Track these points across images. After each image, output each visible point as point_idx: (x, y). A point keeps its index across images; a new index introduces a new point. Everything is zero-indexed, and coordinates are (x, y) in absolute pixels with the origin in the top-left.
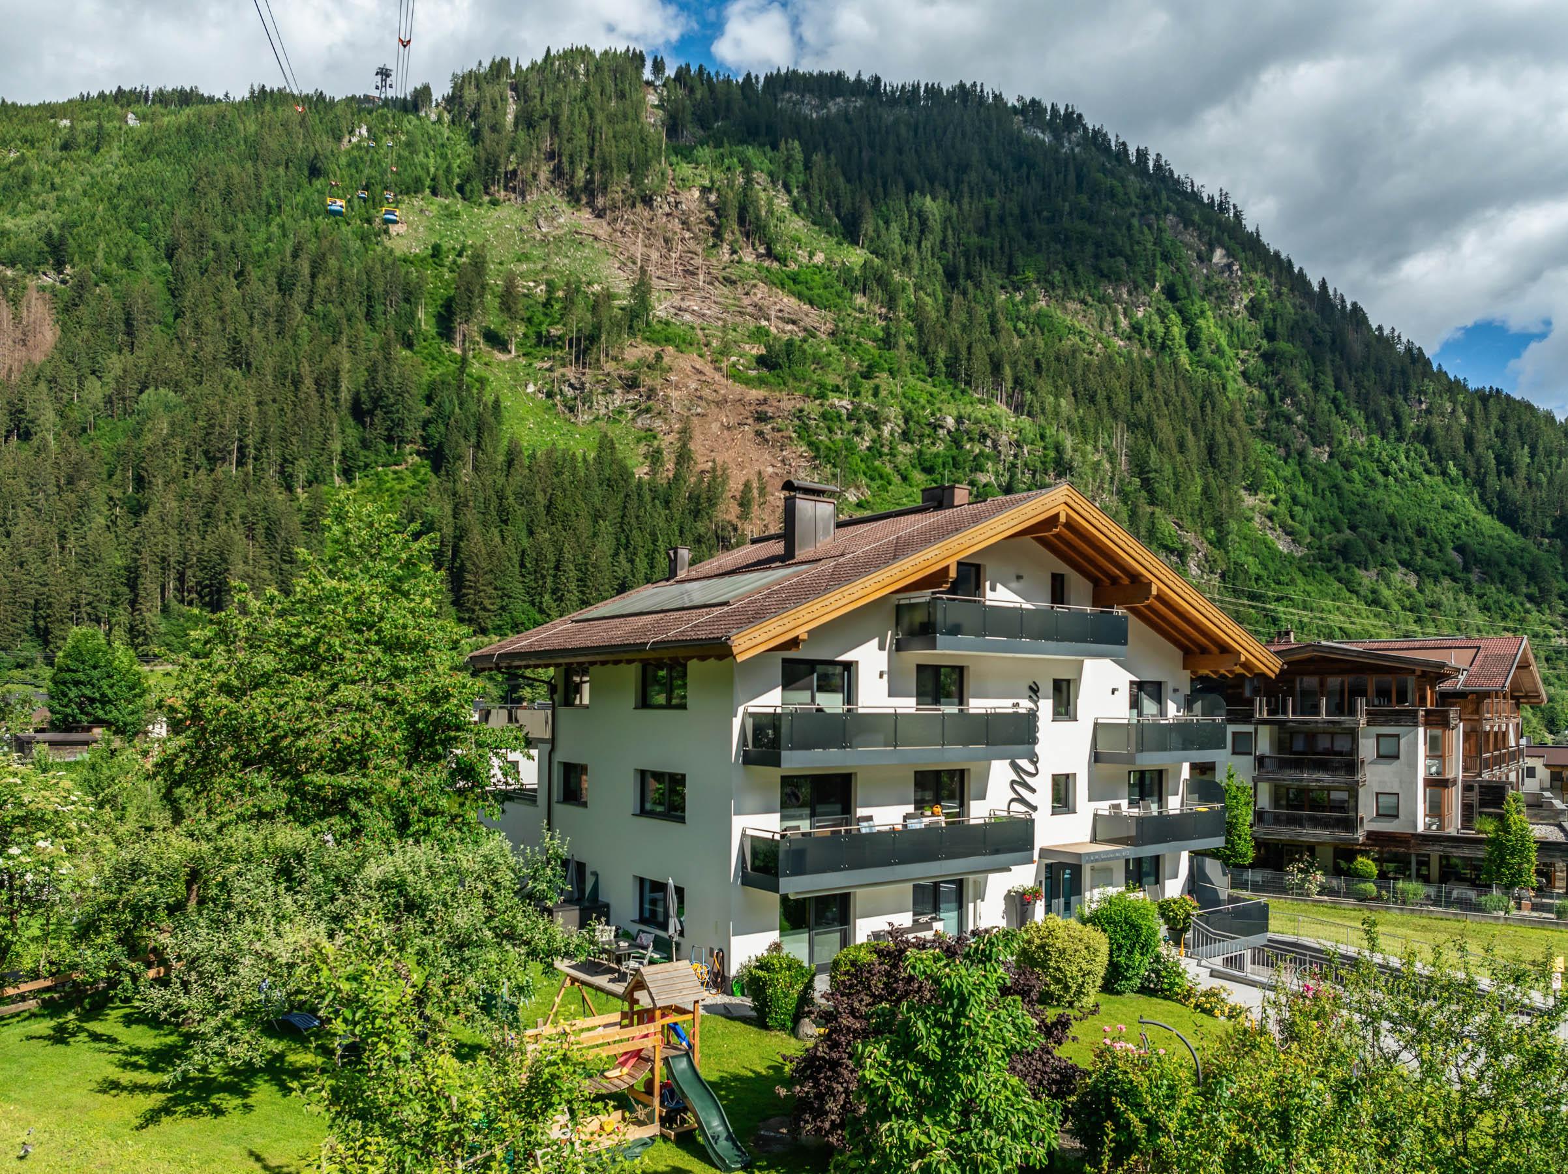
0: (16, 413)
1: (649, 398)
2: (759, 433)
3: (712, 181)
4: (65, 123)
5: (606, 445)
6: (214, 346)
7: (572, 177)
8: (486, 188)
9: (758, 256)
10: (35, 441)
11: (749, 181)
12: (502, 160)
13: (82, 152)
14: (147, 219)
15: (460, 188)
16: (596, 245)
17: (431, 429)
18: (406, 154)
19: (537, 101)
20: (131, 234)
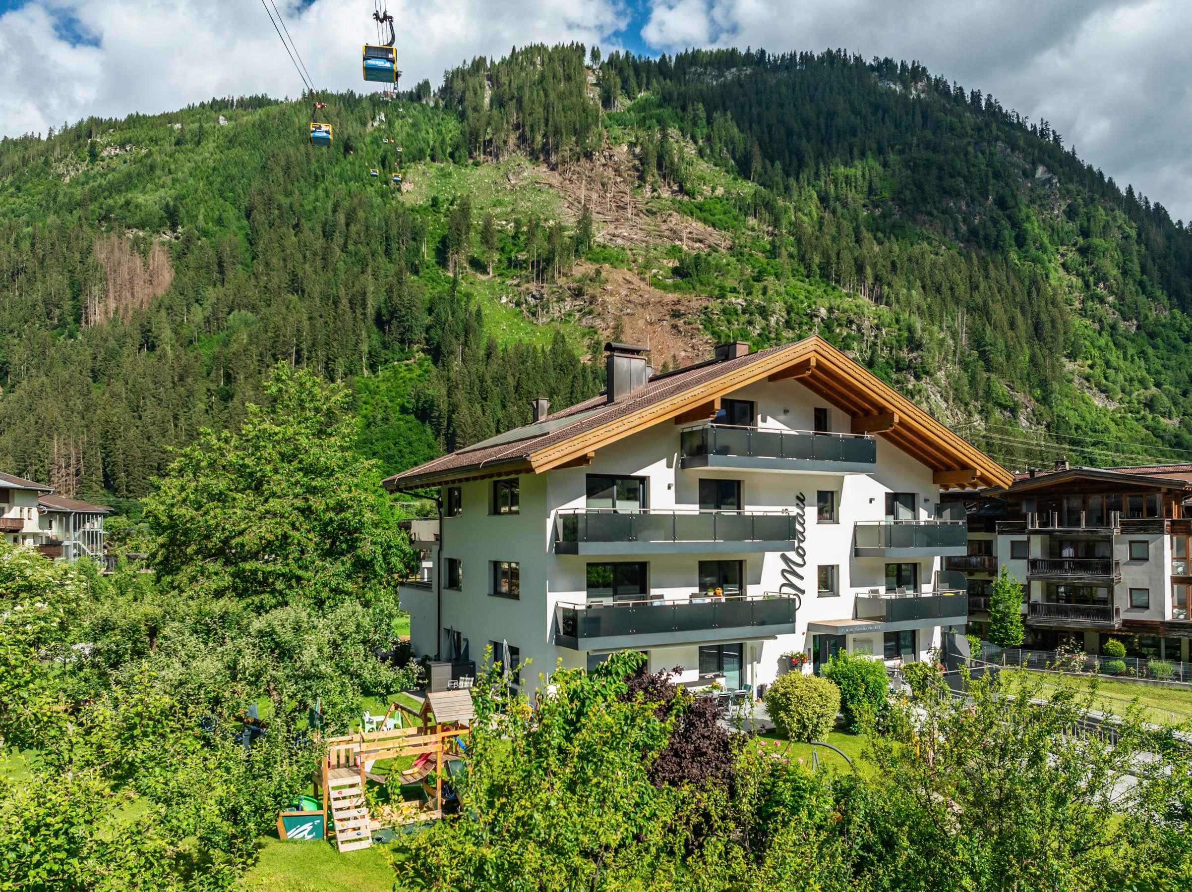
0: (146, 332)
1: (591, 303)
2: (675, 327)
3: (637, 138)
4: (178, 126)
5: (558, 339)
6: (278, 278)
7: (533, 142)
8: (470, 153)
9: (673, 192)
10: (158, 352)
11: (665, 136)
12: (481, 132)
13: (189, 146)
14: (232, 190)
15: (452, 155)
16: (551, 191)
17: (432, 332)
18: (413, 132)
19: (506, 87)
20: (221, 201)
